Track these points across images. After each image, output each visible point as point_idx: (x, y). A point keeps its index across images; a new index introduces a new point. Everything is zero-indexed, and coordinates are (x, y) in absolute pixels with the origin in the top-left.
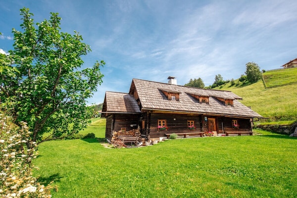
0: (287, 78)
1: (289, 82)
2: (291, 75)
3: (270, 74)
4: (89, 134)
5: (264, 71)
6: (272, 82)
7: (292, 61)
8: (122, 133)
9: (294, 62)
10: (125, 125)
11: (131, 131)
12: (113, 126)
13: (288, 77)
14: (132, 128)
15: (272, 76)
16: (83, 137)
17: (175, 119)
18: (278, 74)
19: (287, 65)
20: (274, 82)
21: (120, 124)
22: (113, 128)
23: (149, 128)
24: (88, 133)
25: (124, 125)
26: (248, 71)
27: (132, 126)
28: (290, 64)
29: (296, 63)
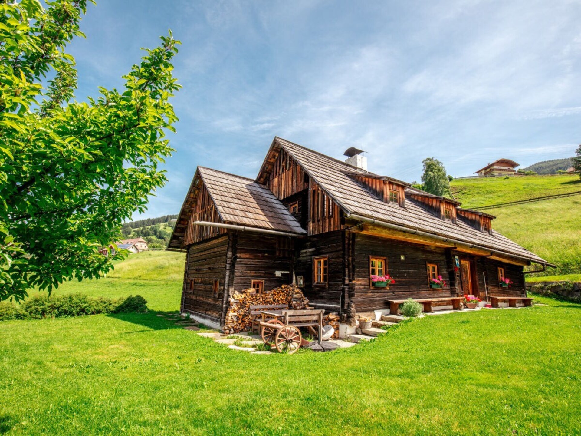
0: (491, 196)
1: (494, 203)
2: (495, 189)
3: (461, 184)
4: (130, 299)
5: (451, 179)
6: (467, 200)
7: (493, 165)
8: (254, 298)
9: (495, 167)
10: (262, 272)
11: (278, 290)
12: (232, 272)
13: (492, 192)
14: (279, 282)
15: (465, 188)
16: (111, 308)
17: (402, 258)
18: (476, 185)
19: (483, 172)
20: (470, 201)
21: (248, 268)
22: (231, 280)
23: (351, 280)
24: (125, 297)
25: (258, 272)
26: (426, 174)
27: (278, 274)
28: (488, 170)
29: (498, 170)
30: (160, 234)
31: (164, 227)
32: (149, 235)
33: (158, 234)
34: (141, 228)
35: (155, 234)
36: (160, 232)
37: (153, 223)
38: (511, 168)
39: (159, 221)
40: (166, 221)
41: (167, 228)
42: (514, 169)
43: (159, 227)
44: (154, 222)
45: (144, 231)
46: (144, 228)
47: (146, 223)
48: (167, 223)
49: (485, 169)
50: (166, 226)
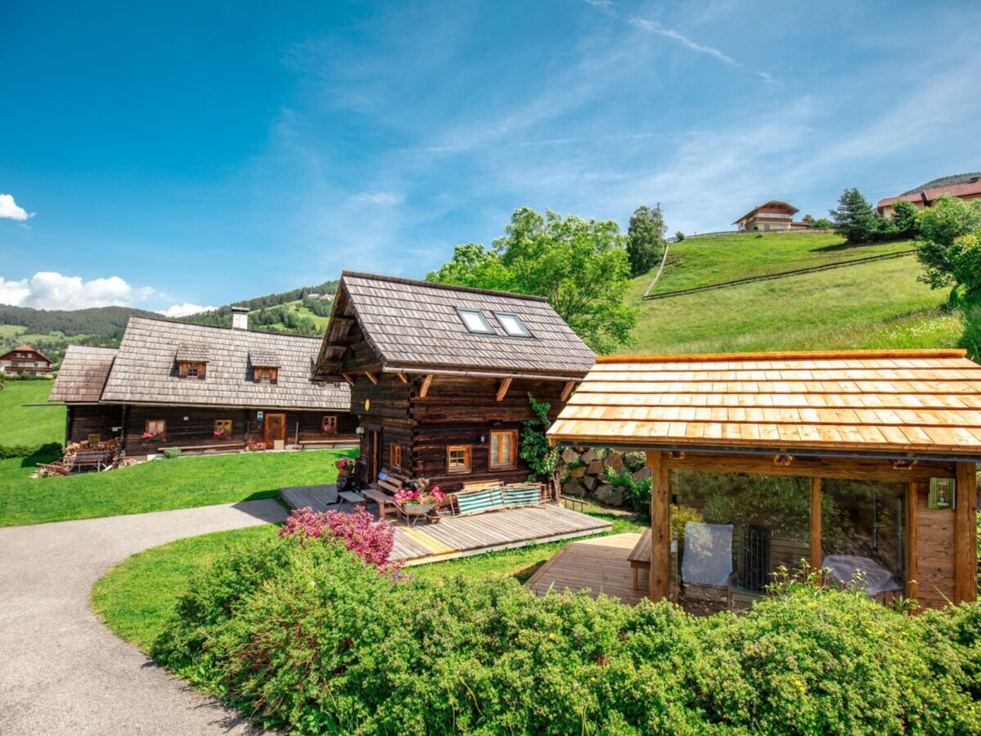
3: (684, 248)
4: (45, 446)
5: (680, 238)
10: (99, 429)
17: (186, 418)
21: (85, 427)
23: (125, 437)
24: (41, 444)
25: (95, 429)
27: (115, 429)
28: (751, 219)
29: (763, 219)
30: (290, 321)
31: (295, 307)
32: (271, 323)
33: (286, 320)
34: (259, 311)
35: (282, 320)
36: (289, 317)
37: (280, 303)
38: (787, 216)
39: (288, 298)
40: (301, 297)
41: (302, 309)
42: (791, 217)
43: (288, 309)
44: (281, 299)
45: (263, 316)
46: (263, 311)
47: (268, 302)
48: (300, 302)
49: (747, 217)
50: (298, 306)
